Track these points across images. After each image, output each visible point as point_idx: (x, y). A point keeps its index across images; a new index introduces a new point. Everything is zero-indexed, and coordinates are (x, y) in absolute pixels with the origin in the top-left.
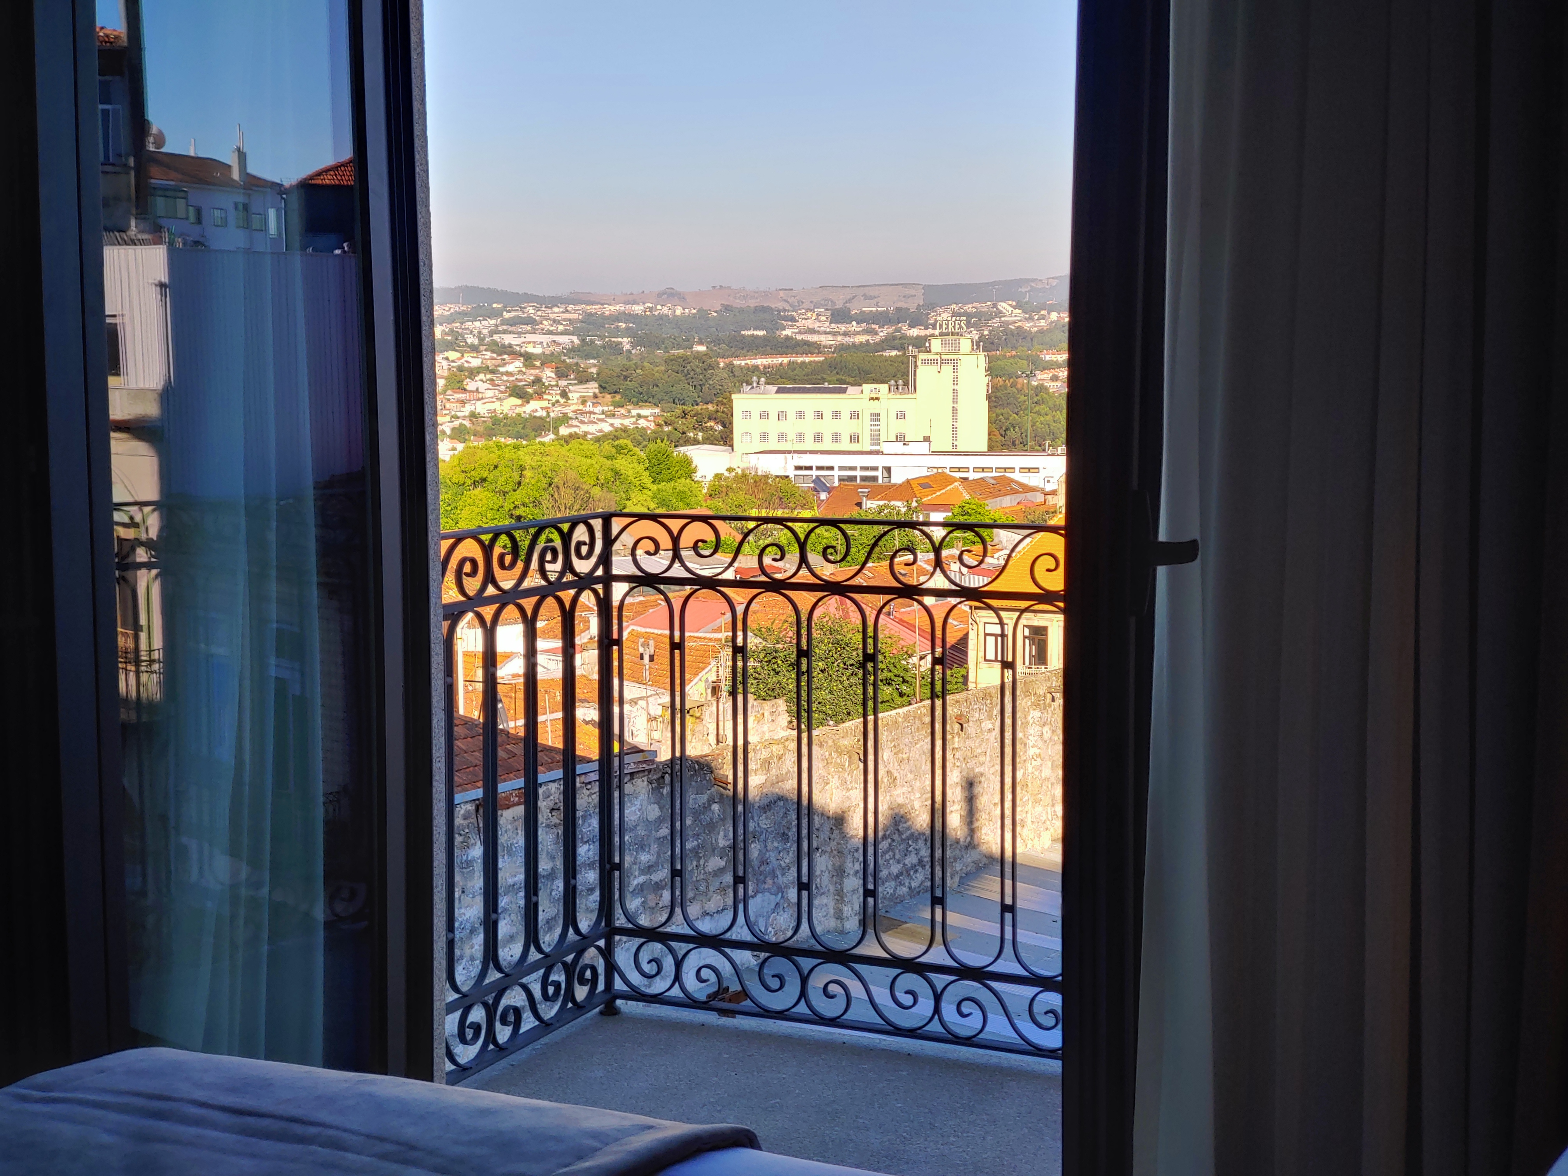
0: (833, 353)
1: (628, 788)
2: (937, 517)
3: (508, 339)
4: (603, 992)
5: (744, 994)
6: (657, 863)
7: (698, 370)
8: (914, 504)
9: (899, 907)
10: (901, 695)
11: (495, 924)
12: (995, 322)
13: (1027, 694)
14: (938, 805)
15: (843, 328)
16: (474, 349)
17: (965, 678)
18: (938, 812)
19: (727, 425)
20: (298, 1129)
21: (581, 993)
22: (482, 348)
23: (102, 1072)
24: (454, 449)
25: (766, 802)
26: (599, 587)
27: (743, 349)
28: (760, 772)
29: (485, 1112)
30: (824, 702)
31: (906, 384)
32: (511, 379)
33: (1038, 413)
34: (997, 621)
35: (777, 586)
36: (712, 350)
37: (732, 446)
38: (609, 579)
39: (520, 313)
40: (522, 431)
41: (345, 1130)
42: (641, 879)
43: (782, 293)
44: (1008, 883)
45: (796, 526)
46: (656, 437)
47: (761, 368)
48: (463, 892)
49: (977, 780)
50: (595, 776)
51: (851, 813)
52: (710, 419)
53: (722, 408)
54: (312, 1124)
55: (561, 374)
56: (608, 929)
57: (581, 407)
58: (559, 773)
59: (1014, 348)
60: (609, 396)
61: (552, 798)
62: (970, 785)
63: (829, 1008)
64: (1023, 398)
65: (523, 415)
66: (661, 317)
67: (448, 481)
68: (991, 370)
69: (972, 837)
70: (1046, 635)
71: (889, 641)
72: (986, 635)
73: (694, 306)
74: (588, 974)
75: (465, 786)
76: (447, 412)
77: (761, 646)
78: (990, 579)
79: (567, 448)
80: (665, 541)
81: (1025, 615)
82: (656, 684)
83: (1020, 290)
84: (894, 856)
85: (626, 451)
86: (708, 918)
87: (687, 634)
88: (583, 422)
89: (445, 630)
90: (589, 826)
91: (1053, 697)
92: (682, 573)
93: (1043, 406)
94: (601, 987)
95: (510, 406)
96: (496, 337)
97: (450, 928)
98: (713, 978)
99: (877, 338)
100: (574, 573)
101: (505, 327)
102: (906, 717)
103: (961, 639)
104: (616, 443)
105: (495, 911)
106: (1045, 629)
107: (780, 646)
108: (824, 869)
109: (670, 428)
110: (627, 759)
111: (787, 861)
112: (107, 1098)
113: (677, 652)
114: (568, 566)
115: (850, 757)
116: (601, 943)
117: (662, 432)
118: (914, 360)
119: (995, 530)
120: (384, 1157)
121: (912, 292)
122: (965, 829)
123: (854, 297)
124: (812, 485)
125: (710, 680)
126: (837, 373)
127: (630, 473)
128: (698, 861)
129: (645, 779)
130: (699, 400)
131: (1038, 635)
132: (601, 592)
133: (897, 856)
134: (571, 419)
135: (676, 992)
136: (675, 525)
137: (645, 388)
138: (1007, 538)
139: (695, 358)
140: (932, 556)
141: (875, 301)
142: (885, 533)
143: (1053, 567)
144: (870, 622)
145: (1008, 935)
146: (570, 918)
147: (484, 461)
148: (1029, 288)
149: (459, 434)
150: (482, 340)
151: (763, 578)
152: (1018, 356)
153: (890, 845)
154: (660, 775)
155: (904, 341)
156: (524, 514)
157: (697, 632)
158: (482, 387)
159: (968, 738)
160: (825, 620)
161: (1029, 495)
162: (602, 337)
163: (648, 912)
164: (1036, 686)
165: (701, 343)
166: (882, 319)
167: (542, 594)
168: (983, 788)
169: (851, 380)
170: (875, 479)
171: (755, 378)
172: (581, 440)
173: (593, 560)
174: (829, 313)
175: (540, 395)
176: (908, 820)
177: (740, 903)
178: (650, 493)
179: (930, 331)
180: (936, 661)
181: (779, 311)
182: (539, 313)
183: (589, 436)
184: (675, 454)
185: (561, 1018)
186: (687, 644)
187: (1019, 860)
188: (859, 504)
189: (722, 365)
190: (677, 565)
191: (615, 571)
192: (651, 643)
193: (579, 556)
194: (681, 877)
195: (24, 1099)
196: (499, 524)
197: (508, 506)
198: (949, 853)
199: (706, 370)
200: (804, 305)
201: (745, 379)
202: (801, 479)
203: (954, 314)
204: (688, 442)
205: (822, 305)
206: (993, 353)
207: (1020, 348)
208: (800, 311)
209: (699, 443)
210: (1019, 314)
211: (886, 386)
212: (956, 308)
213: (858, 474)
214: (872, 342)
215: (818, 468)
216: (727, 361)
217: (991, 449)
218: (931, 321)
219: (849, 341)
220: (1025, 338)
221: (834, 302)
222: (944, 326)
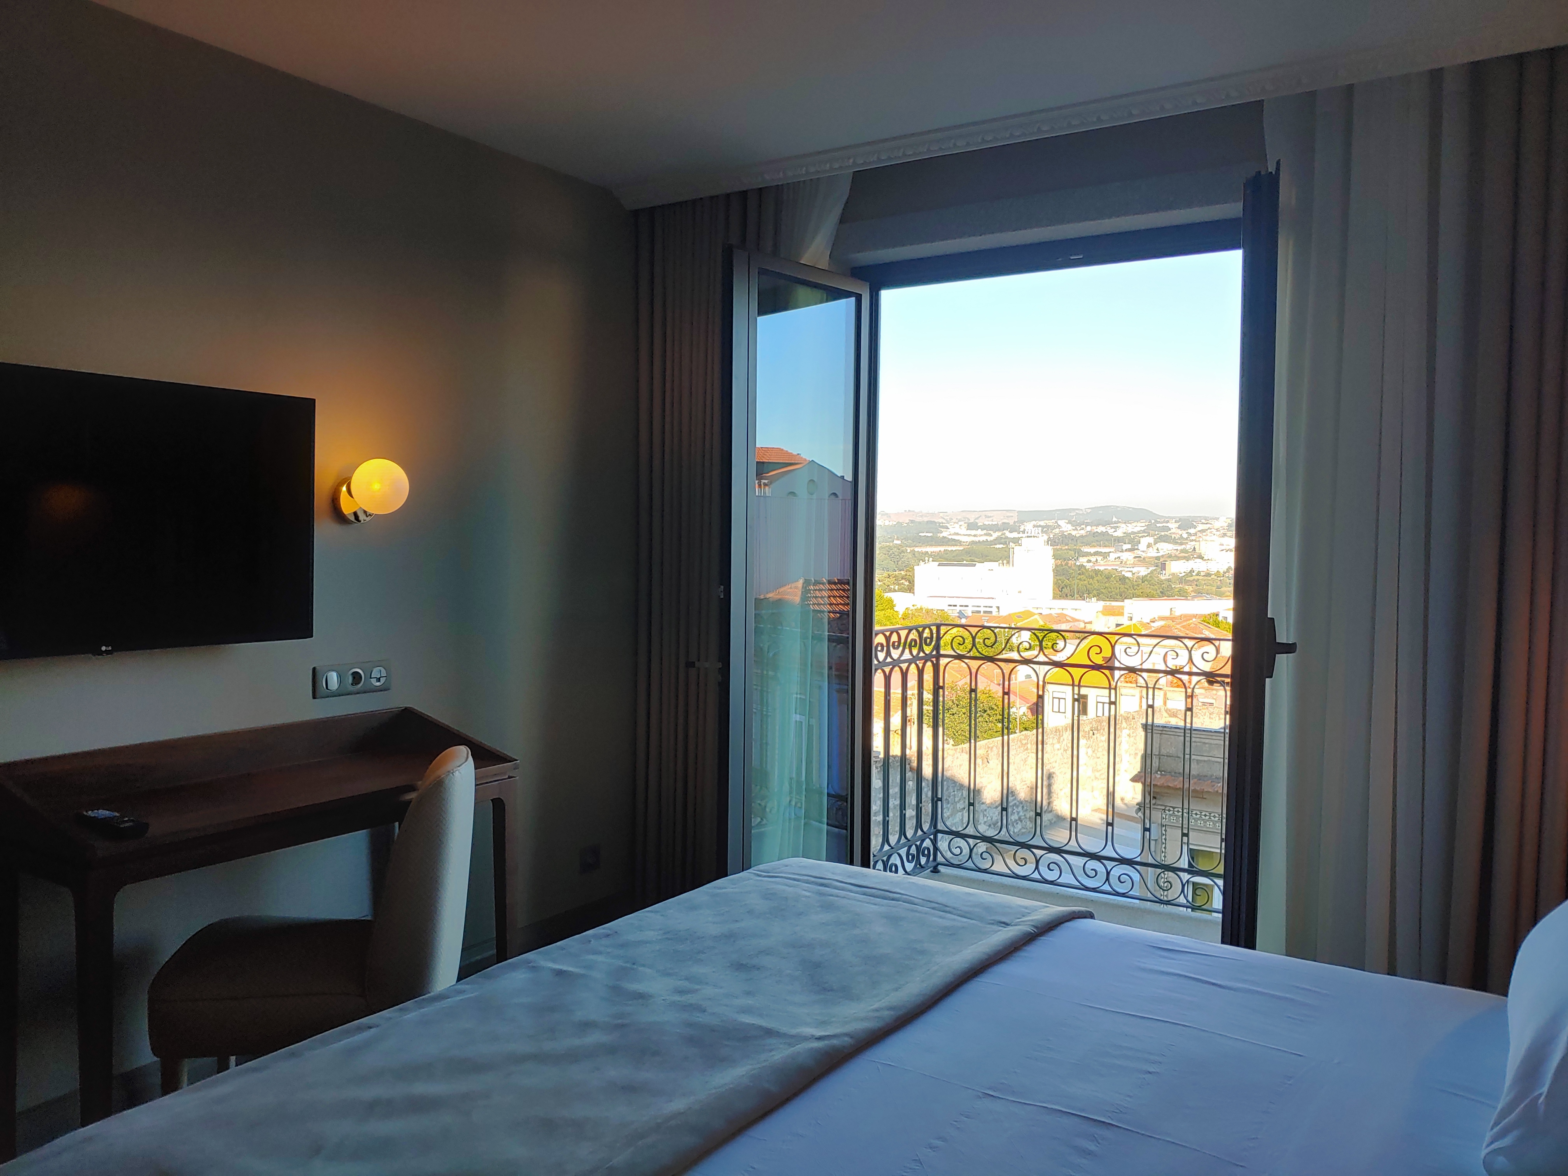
0: (968, 545)
7: (896, 553)
12: (1057, 531)
15: (973, 532)
19: (912, 582)
21: (923, 860)
26: (934, 660)
27: (919, 543)
30: (964, 730)
31: (1008, 562)
33: (1080, 579)
36: (903, 543)
37: (914, 593)
38: (939, 656)
43: (941, 514)
44: (1073, 832)
47: (930, 553)
52: (902, 579)
53: (908, 573)
56: (936, 830)
59: (1067, 545)
63: (1050, 876)
64: (1072, 571)
68: (1055, 557)
69: (1052, 806)
72: (1053, 698)
73: (895, 520)
74: (926, 852)
83: (1070, 514)
87: (979, 685)
91: (1093, 733)
93: (1082, 576)
94: (932, 859)
99: (992, 538)
100: (924, 653)
109: (881, 583)
111: (948, 814)
114: (921, 649)
115: (982, 760)
116: (932, 837)
118: (1012, 550)
120: (933, 908)
121: (1011, 515)
123: (980, 516)
124: (958, 615)
126: (970, 556)
130: (896, 569)
131: (1082, 699)
132: (935, 662)
135: (970, 863)
139: (895, 547)
141: (991, 519)
146: (919, 823)
148: (1075, 513)
152: (1069, 549)
155: (1006, 540)
157: (896, 690)
160: (965, 686)
161: (1076, 624)
163: (958, 822)
164: (1084, 727)
165: (898, 539)
166: (995, 528)
168: (1054, 780)
169: (978, 560)
170: (991, 612)
171: (927, 558)
173: (931, 647)
174: (966, 525)
179: (1021, 535)
181: (940, 523)
184: (885, 597)
187: (1079, 820)
189: (909, 551)
190: (974, 649)
191: (942, 652)
193: (926, 644)
199: (900, 553)
200: (953, 521)
201: (922, 558)
202: (951, 612)
203: (1034, 526)
204: (890, 591)
205: (963, 521)
206: (1055, 547)
207: (1070, 545)
208: (950, 524)
209: (896, 591)
210: (1070, 527)
211: (997, 563)
212: (1034, 523)
213: (982, 609)
214: (989, 540)
215: (960, 606)
216: (912, 549)
217: (1054, 598)
218: (1022, 529)
219: (976, 539)
220: (1073, 539)
221: (969, 519)
222: (1029, 532)
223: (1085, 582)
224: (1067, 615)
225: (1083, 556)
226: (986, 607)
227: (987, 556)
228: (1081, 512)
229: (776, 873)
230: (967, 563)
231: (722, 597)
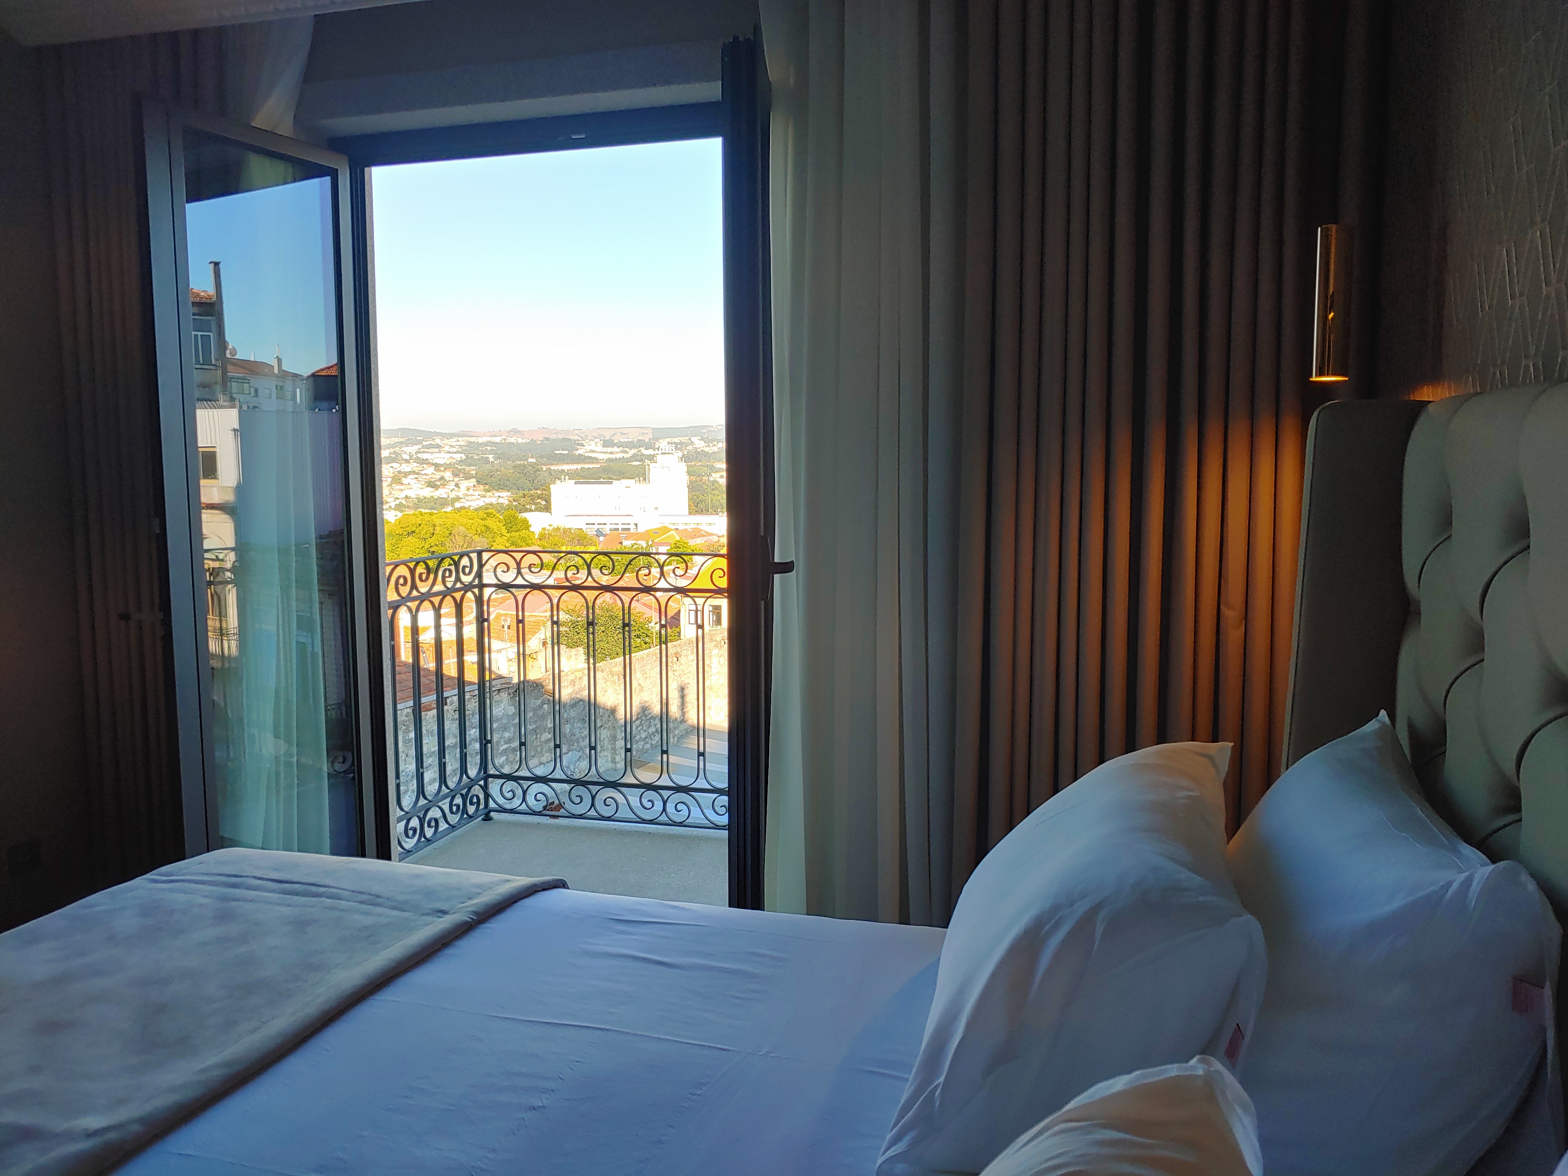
0: (605, 463)
1: (496, 698)
2: (663, 549)
3: (425, 456)
4: (484, 808)
5: (560, 806)
6: (513, 738)
7: (531, 472)
8: (650, 543)
9: (646, 755)
10: (646, 643)
11: (422, 774)
12: (690, 448)
13: (711, 640)
14: (664, 701)
15: (610, 450)
16: (407, 461)
17: (679, 633)
18: (665, 704)
19: (548, 501)
20: (314, 889)
21: (471, 809)
22: (412, 461)
23: (201, 863)
24: (396, 516)
25: (573, 702)
26: (476, 591)
27: (555, 461)
28: (570, 687)
29: (418, 876)
31: (645, 479)
32: (428, 477)
33: (714, 495)
34: (693, 603)
35: (575, 588)
36: (539, 461)
37: (551, 512)
38: (482, 586)
39: (432, 442)
40: (434, 506)
41: (340, 889)
42: (505, 747)
43: (576, 432)
44: (701, 739)
45: (586, 556)
46: (509, 507)
47: (566, 471)
48: (407, 756)
49: (686, 686)
50: (476, 692)
51: (619, 707)
52: (538, 498)
53: (544, 492)
54: (324, 886)
55: (455, 475)
56: (485, 775)
57: (467, 492)
58: (456, 691)
59: (700, 461)
60: (482, 486)
61: (454, 704)
62: (682, 689)
63: (607, 812)
64: (706, 487)
65: (435, 497)
66: (510, 443)
67: (393, 533)
68: (689, 473)
69: (684, 716)
70: (721, 610)
71: (639, 615)
72: (690, 610)
73: (528, 438)
74: (475, 800)
75: (404, 700)
76: (393, 496)
77: (569, 619)
78: (691, 581)
79: (459, 514)
80: (513, 564)
81: (709, 599)
82: (511, 641)
83: (703, 431)
84: (643, 727)
85: (492, 516)
86: (542, 765)
87: (526, 614)
88: (467, 500)
89: (390, 616)
90: (473, 720)
92: (522, 582)
93: (716, 491)
94: (482, 806)
95: (428, 492)
96: (419, 455)
97: (398, 777)
98: (543, 798)
99: (628, 456)
100: (462, 583)
101: (424, 450)
102: (648, 655)
103: (677, 613)
104: (486, 512)
105: (422, 767)
106: (720, 606)
107: (580, 619)
108: (605, 736)
109: (516, 503)
110: (494, 683)
112: (205, 878)
113: (521, 625)
114: (458, 579)
115: (618, 677)
116: (482, 783)
117: (512, 505)
118: (648, 467)
119: (693, 557)
121: (646, 431)
122: (680, 712)
123: (615, 434)
124: (596, 533)
125: (542, 639)
126: (607, 474)
127: (495, 527)
128: (537, 735)
129: (506, 692)
130: (532, 488)
131: (717, 609)
132: (477, 593)
133: (644, 729)
134: (461, 498)
135: (524, 807)
136: (518, 556)
137: (502, 482)
138: (698, 560)
139: (529, 465)
140: (658, 570)
141: (626, 436)
142: (635, 558)
143: (722, 575)
144: (626, 605)
145: (702, 766)
146: (464, 769)
147: (413, 522)
148: (706, 430)
149: (399, 507)
150: (411, 457)
151: (568, 584)
152: (702, 465)
153: (641, 722)
154: (514, 690)
155: (642, 457)
156: (435, 550)
157: (531, 613)
158: (412, 482)
159: (681, 665)
160: (604, 605)
161: (710, 537)
162: (477, 455)
163: (509, 764)
164: (714, 637)
165: (532, 457)
166: (630, 445)
167: (444, 595)
168: (688, 691)
169: (615, 477)
170: (629, 529)
171: (563, 477)
172: (467, 510)
173: (473, 575)
174: (602, 442)
175: (444, 485)
176: (650, 709)
177: (557, 759)
178: (506, 538)
179: (656, 452)
180: (662, 626)
181: (575, 440)
182: (443, 442)
183: (471, 508)
184: (519, 517)
185: (460, 824)
186: (526, 619)
187: (707, 727)
188: (621, 543)
189: (544, 469)
190: (520, 577)
191: (485, 582)
192: (509, 619)
193: (464, 573)
194: (525, 746)
195: (156, 881)
196: (422, 556)
197: (427, 546)
198: (671, 725)
199: (536, 472)
200: (589, 438)
201: (557, 476)
202: (589, 530)
203: (668, 443)
204: (526, 510)
205: (598, 438)
206: (690, 463)
207: (703, 461)
208: (586, 441)
209: (533, 511)
210: (702, 443)
211: (634, 480)
212: (669, 440)
213: (620, 527)
214: (625, 457)
215: (598, 524)
216: (547, 467)
217: (690, 513)
218: (657, 447)
219: (613, 456)
220: (706, 456)
221: (604, 437)
222: (664, 450)
223: (719, 497)
224: (702, 530)
225: (716, 472)
226: (625, 524)
227: (624, 473)
228: (712, 429)
229: (183, 875)
230: (604, 480)
231: (158, 532)
